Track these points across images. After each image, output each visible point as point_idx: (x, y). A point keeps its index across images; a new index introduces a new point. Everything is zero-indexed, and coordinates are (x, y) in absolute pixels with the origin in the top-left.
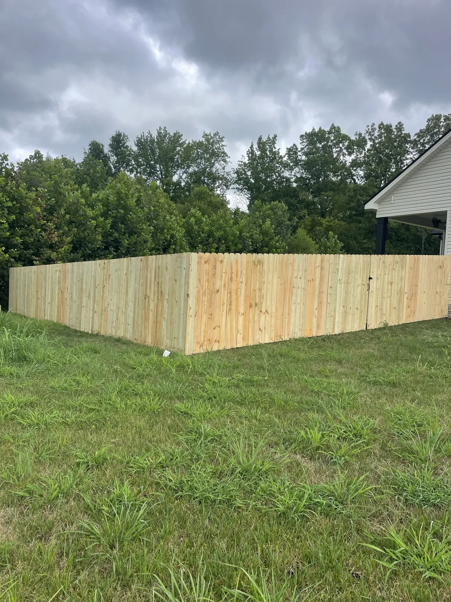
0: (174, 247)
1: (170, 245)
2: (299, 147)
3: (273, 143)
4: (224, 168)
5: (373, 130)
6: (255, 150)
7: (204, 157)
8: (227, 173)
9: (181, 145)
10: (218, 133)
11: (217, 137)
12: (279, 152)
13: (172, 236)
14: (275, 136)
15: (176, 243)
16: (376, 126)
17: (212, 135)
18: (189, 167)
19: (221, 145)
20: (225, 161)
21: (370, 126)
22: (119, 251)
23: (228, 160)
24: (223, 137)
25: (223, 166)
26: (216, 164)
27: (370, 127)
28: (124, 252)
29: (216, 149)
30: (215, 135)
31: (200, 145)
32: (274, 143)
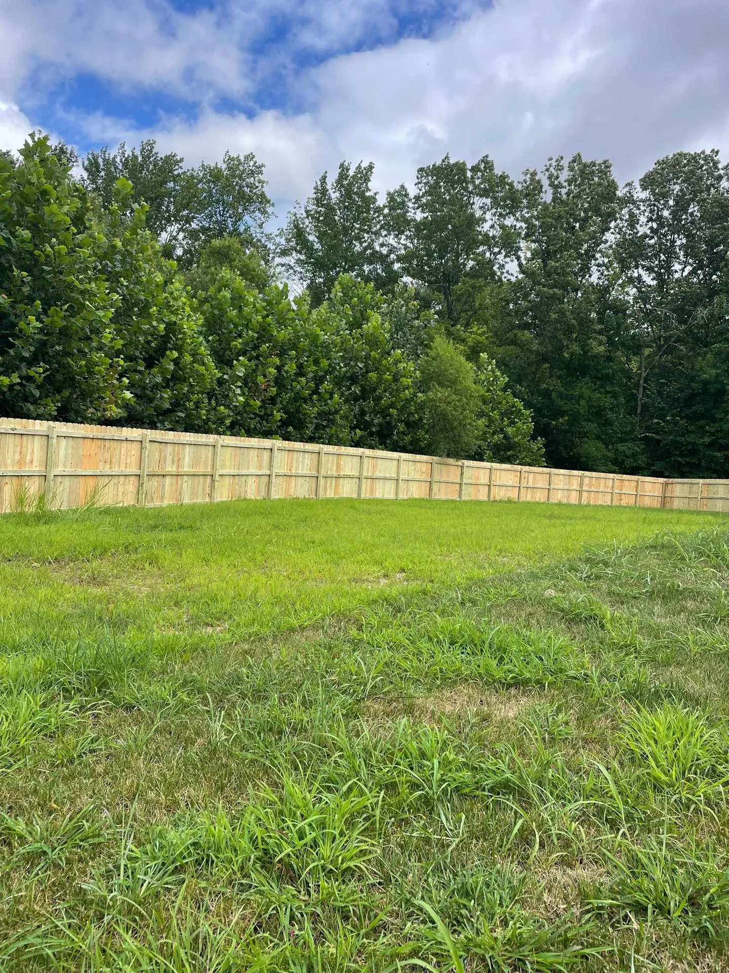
0: (175, 354)
1: (166, 349)
2: (413, 191)
3: (365, 180)
4: (261, 226)
5: (559, 168)
6: (329, 187)
7: (223, 200)
8: (266, 235)
9: (176, 179)
10: (254, 157)
11: (252, 163)
12: (375, 199)
13: (171, 327)
14: (371, 167)
15: (182, 346)
16: (565, 163)
17: (242, 159)
18: (188, 220)
19: (257, 179)
20: (264, 212)
21: (554, 160)
22: (11, 352)
23: (270, 210)
24: (263, 166)
25: (259, 222)
26: (246, 218)
27: (554, 163)
28: (26, 354)
29: (248, 187)
30: (246, 158)
31: (215, 175)
32: (367, 180)
